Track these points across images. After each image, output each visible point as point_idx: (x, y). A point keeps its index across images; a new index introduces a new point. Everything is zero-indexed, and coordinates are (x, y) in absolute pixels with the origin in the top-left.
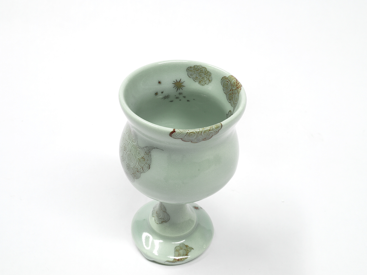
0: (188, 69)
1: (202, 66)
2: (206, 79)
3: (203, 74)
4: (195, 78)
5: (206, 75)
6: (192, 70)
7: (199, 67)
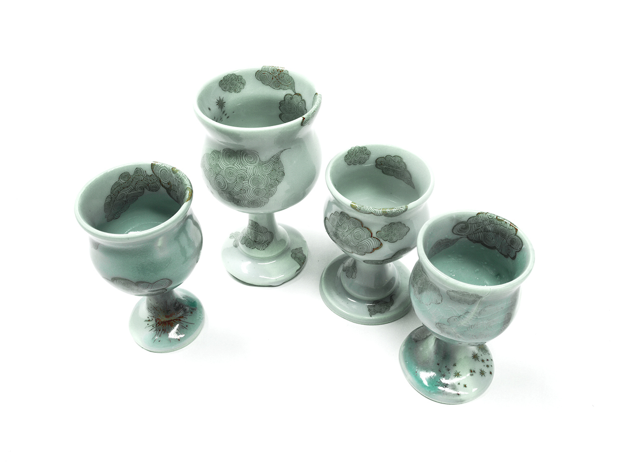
0: (220, 84)
2: (239, 84)
3: (234, 81)
5: (237, 81)
6: (223, 83)
7: (228, 76)
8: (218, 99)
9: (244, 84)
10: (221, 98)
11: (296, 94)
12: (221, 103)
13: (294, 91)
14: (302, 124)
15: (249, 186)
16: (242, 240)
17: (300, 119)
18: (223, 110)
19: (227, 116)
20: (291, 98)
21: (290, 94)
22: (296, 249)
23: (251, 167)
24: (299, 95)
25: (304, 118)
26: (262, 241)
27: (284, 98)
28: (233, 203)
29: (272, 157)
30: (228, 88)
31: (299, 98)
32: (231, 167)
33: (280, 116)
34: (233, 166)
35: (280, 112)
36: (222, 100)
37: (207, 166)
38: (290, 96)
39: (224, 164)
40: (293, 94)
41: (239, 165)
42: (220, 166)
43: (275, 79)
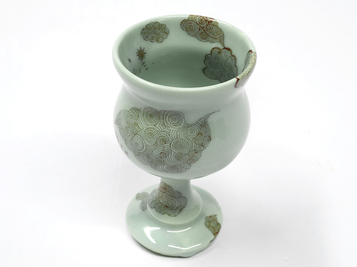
0: (142, 32)
1: (154, 23)
2: (162, 34)
3: (157, 30)
4: (151, 39)
5: (161, 30)
6: (146, 32)
7: (151, 24)
8: (139, 50)
9: (167, 34)
10: (142, 49)
11: (225, 48)
12: (141, 54)
13: (223, 44)
14: (236, 85)
15: (171, 150)
16: (151, 204)
17: (234, 80)
18: (143, 61)
19: (146, 67)
20: (219, 53)
21: (217, 48)
22: (210, 217)
23: (174, 129)
24: (229, 49)
25: (238, 80)
26: (175, 207)
27: (211, 51)
28: (150, 166)
29: (199, 120)
30: (150, 37)
31: (228, 53)
32: (151, 128)
33: (204, 70)
34: (154, 127)
35: (204, 66)
36: (143, 51)
37: (124, 124)
38: (218, 50)
39: (144, 124)
40: (221, 47)
41: (161, 127)
42: (139, 125)
43: (202, 30)
